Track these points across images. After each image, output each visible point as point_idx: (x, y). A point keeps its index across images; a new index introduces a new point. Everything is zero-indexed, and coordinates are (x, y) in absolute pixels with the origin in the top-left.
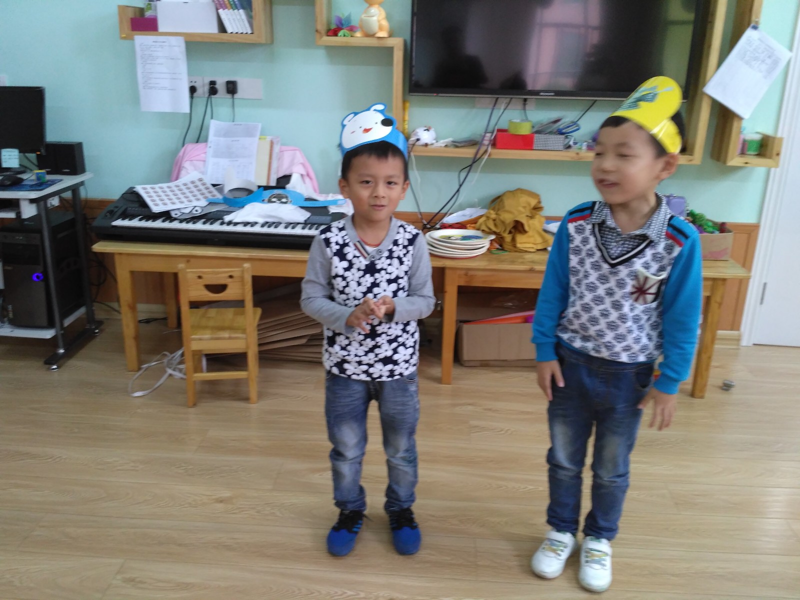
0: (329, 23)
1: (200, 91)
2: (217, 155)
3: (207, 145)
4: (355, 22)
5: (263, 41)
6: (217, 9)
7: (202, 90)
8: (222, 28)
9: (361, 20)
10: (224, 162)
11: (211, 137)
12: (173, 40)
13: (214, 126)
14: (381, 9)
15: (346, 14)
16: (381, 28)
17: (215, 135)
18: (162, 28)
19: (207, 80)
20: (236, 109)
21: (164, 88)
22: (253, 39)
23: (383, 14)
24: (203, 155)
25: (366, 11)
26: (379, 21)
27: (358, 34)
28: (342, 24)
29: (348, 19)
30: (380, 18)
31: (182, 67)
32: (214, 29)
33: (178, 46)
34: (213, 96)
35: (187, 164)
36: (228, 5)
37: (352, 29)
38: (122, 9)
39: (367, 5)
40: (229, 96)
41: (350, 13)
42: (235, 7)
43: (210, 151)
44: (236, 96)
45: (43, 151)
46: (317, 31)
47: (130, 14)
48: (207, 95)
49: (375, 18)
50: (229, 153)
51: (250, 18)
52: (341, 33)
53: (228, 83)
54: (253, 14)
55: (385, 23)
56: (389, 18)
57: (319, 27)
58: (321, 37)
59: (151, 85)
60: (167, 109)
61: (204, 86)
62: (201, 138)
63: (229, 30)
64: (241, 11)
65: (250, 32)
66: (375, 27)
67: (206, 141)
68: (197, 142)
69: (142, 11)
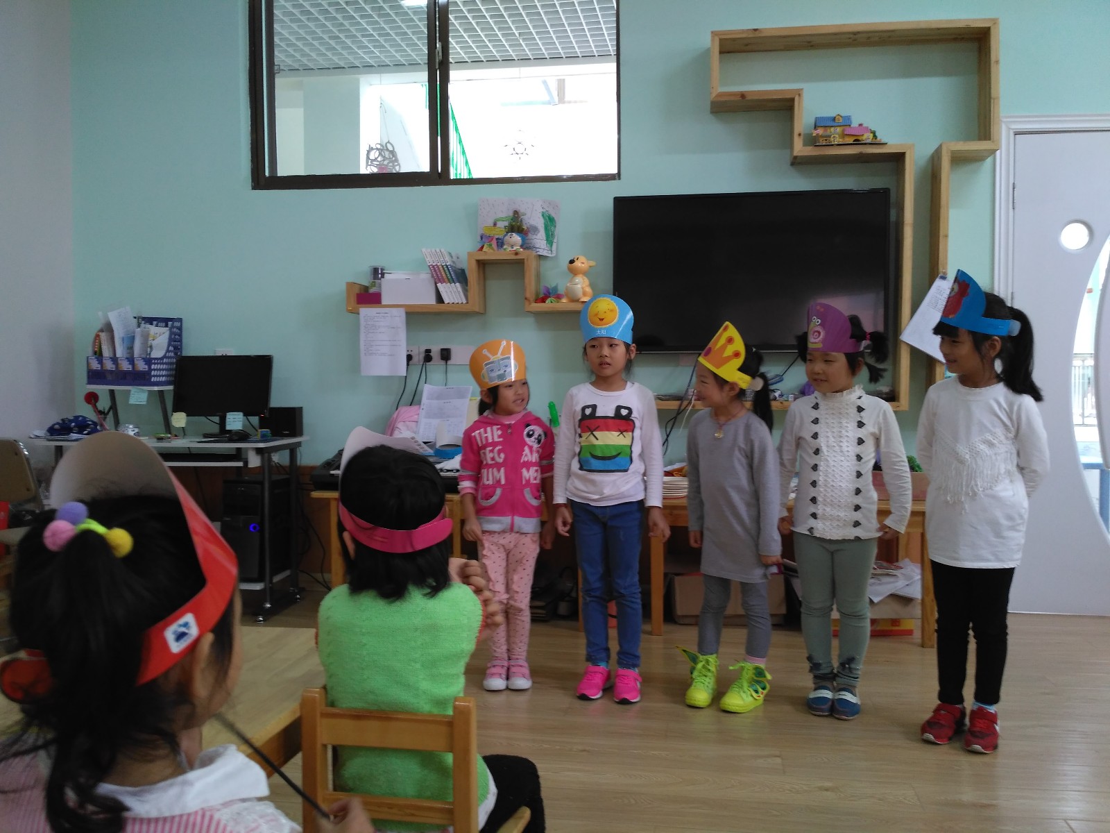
0: (537, 294)
1: (415, 359)
2: (428, 416)
3: (420, 407)
4: (561, 290)
5: (477, 310)
6: (436, 284)
7: (418, 358)
8: (440, 299)
9: (567, 288)
10: (435, 422)
11: (424, 400)
12: (395, 311)
13: (427, 389)
14: (585, 277)
15: (553, 285)
16: (585, 294)
17: (428, 399)
18: (384, 302)
19: (423, 349)
20: (448, 374)
21: (384, 354)
22: (468, 308)
23: (587, 281)
24: (416, 416)
25: (571, 281)
26: (583, 288)
27: (564, 300)
28: (549, 293)
29: (555, 289)
30: (584, 286)
31: (402, 335)
32: (431, 300)
33: (399, 317)
34: (427, 363)
35: (400, 425)
36: (446, 280)
37: (559, 297)
38: (350, 285)
39: (573, 275)
40: (443, 362)
41: (557, 284)
42: (451, 281)
43: (422, 413)
44: (449, 362)
45: (267, 415)
46: (526, 299)
47: (357, 291)
48: (422, 363)
49: (579, 286)
50: (441, 414)
51: (466, 291)
52: (548, 301)
53: (442, 350)
54: (468, 288)
55: (588, 290)
56: (592, 285)
57: (528, 295)
58: (530, 304)
59: (371, 352)
60: (385, 373)
61: (419, 354)
62: (415, 400)
63: (446, 300)
64: (458, 284)
65: (465, 302)
66: (580, 293)
67: (419, 403)
68: (411, 405)
69: (366, 288)
